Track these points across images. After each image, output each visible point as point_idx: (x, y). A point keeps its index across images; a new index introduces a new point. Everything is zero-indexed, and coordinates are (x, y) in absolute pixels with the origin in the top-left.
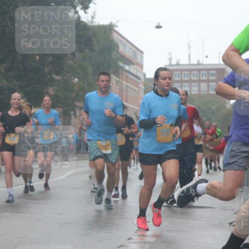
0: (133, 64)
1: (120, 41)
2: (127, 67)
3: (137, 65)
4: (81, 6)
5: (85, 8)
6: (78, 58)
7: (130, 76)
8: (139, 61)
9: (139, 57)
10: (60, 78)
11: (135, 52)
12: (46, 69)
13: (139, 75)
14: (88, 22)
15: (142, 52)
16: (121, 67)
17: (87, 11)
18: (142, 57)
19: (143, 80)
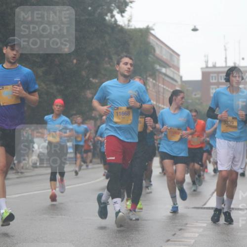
0: (170, 67)
1: (157, 44)
2: (164, 70)
3: (173, 68)
4: (118, 10)
5: (122, 11)
7: (167, 79)
8: (176, 63)
9: (176, 60)
10: (97, 81)
11: (171, 55)
12: (84, 72)
13: (176, 77)
14: (125, 25)
15: (178, 55)
16: (157, 70)
17: (123, 14)
18: (178, 60)
19: (180, 83)
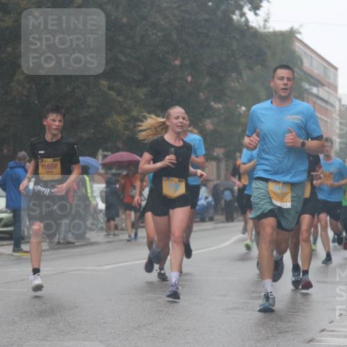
0: (323, 85)
1: (305, 53)
2: (315, 90)
3: (329, 87)
4: (250, 6)
5: (256, 7)
6: (246, 79)
7: (319, 102)
8: (332, 81)
9: (332, 76)
10: (220, 106)
11: (325, 68)
12: (202, 94)
13: (331, 100)
14: (260, 27)
15: (336, 69)
16: (306, 90)
17: (258, 12)
18: (336, 76)
19: (337, 108)
